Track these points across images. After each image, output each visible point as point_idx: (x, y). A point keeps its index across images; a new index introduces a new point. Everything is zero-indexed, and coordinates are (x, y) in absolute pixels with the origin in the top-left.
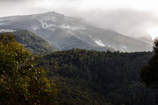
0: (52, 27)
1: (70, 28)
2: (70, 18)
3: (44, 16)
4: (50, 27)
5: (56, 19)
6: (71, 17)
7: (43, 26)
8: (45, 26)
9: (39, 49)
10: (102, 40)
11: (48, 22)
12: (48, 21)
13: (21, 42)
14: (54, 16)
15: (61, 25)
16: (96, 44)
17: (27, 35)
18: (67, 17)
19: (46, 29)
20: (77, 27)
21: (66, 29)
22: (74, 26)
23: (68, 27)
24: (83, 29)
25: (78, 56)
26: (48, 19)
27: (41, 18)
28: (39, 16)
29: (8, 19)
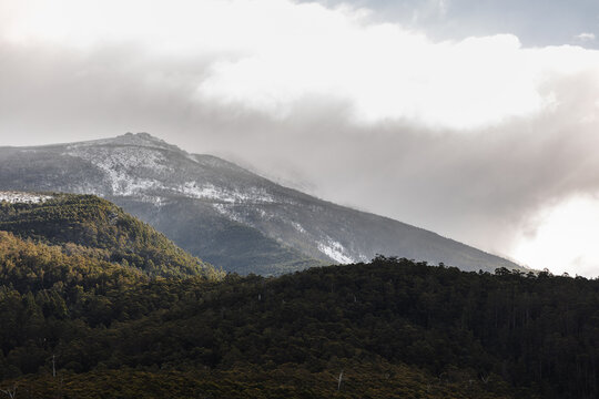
0: (152, 193)
1: (217, 196)
3: (117, 149)
4: (141, 191)
5: (162, 162)
6: (211, 157)
7: (115, 187)
8: (123, 185)
10: (343, 243)
12: (133, 168)
14: (152, 148)
15: (182, 183)
16: (323, 255)
18: (197, 156)
19: (127, 197)
20: (242, 192)
21: (207, 201)
22: (231, 189)
23: (209, 192)
24: (264, 199)
26: (133, 158)
27: (104, 158)
28: (95, 148)
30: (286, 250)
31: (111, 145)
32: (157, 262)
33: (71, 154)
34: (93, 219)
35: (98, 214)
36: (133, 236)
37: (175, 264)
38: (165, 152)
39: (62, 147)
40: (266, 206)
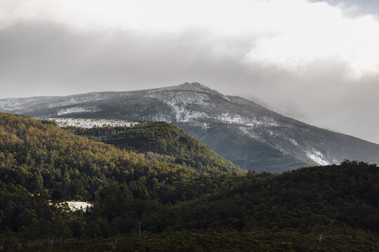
0: (201, 120)
1: (242, 122)
2: (236, 98)
3: (179, 93)
4: (194, 119)
5: (208, 101)
6: (238, 97)
7: (178, 117)
8: (183, 116)
10: (322, 153)
12: (189, 104)
14: (201, 92)
15: (220, 114)
16: (309, 160)
18: (230, 97)
19: (186, 123)
20: (258, 120)
21: (235, 125)
22: (251, 118)
23: (237, 120)
24: (272, 124)
26: (189, 99)
27: (171, 98)
28: (165, 92)
29: (89, 100)
30: (286, 156)
31: (176, 91)
32: (204, 164)
33: (150, 96)
34: (165, 137)
35: (167, 134)
36: (189, 148)
37: (216, 165)
38: (209, 95)
39: (144, 92)
40: (273, 128)
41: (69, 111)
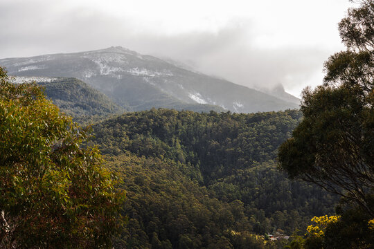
0: (117, 73)
1: (147, 74)
2: (148, 56)
3: (104, 54)
4: (113, 72)
5: (124, 60)
7: (102, 71)
8: (106, 70)
9: (96, 110)
10: (201, 93)
11: (111, 64)
12: (110, 62)
13: (66, 99)
14: (121, 54)
15: (132, 68)
16: (192, 100)
17: (75, 86)
18: (143, 56)
19: (107, 75)
20: (159, 72)
21: (141, 76)
22: (155, 71)
23: (143, 72)
24: (169, 75)
25: (161, 120)
26: (111, 58)
27: (98, 58)
28: (95, 54)
29: (42, 60)
31: (102, 52)
33: (85, 57)
38: (126, 55)
39: (81, 54)
40: (168, 78)
41: (26, 69)
